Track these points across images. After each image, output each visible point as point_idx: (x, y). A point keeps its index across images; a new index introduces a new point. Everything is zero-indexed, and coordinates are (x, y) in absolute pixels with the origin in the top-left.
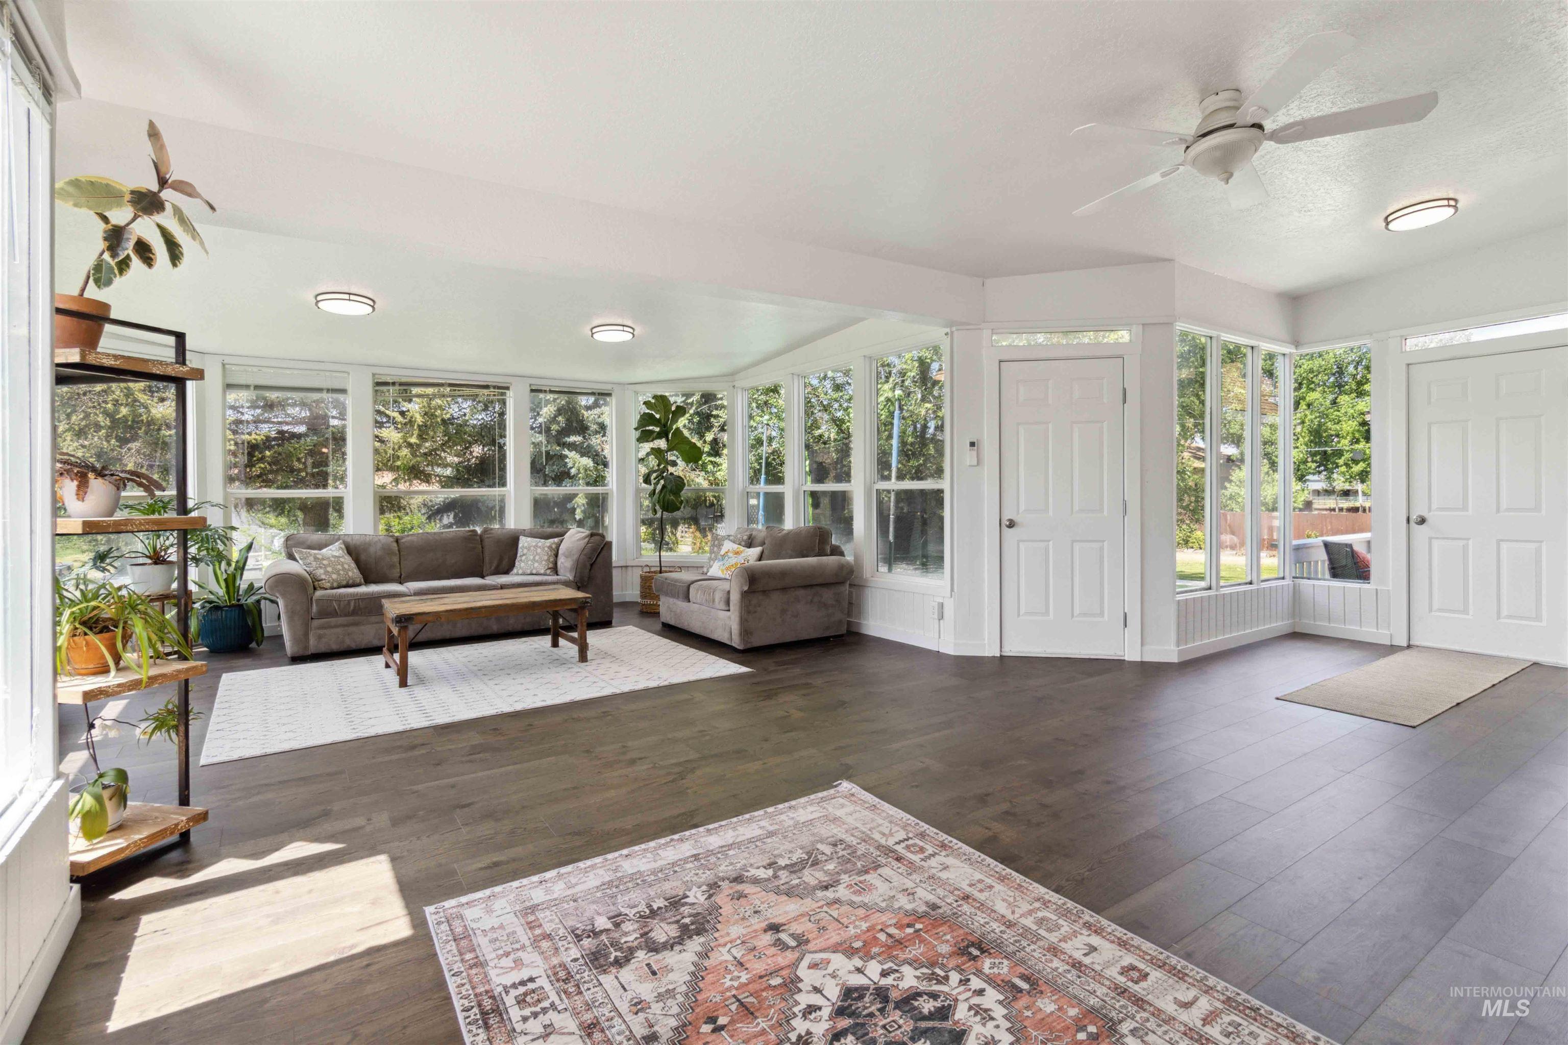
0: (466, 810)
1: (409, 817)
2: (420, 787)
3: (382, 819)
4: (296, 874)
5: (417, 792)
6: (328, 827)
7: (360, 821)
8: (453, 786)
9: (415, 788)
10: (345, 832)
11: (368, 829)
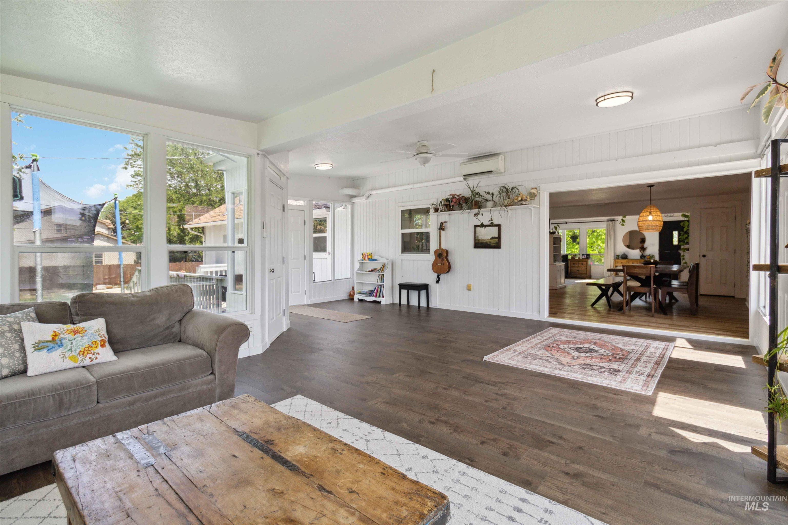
0: (600, 415)
1: (630, 425)
2: (608, 438)
3: (643, 432)
4: (696, 427)
5: (613, 436)
6: (675, 443)
7: (655, 437)
8: (592, 429)
9: (611, 440)
10: (667, 435)
11: (653, 430)
